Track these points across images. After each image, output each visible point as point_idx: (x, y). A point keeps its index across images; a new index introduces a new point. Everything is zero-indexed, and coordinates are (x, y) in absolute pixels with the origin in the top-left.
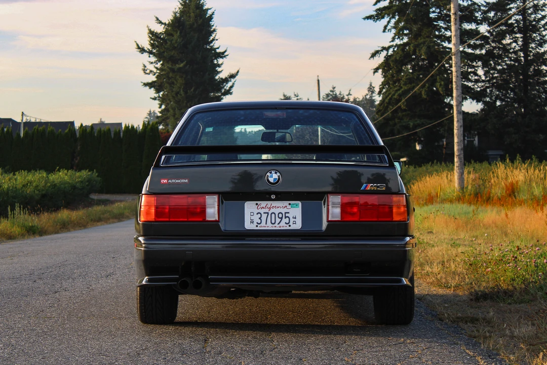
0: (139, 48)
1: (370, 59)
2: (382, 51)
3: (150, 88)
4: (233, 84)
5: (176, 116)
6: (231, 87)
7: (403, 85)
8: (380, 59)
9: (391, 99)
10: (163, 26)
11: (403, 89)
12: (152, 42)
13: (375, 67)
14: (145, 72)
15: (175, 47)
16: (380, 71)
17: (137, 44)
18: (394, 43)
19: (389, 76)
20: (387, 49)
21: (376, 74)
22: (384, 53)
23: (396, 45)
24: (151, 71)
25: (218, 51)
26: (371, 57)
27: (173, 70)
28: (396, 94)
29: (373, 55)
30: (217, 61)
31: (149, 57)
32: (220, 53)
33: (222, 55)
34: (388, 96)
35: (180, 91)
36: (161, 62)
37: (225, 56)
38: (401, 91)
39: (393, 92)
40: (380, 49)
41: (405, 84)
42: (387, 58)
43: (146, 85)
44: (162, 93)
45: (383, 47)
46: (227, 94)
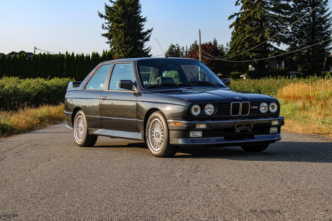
0: (100, 15)
1: (228, 20)
2: (235, 15)
3: (106, 37)
4: (150, 35)
5: (120, 52)
6: (149, 37)
7: (247, 34)
8: (234, 20)
9: (240, 42)
10: (113, 3)
11: (246, 37)
12: (107, 12)
13: (230, 25)
14: (103, 28)
15: (120, 15)
16: (233, 27)
17: (99, 13)
18: (242, 11)
19: (239, 30)
20: (237, 14)
21: (231, 28)
22: (236, 17)
23: (243, 12)
24: (106, 28)
25: (141, 18)
26: (229, 19)
27: (118, 27)
28: (243, 40)
29: (230, 18)
30: (141, 23)
31: (105, 20)
32: (143, 19)
33: (144, 20)
34: (238, 40)
35: (122, 38)
36: (112, 23)
37: (145, 21)
38: (245, 38)
39: (241, 39)
40: (233, 14)
41: (248, 34)
42: (238, 19)
43: (103, 35)
44: (112, 40)
45: (235, 13)
46: (147, 41)
